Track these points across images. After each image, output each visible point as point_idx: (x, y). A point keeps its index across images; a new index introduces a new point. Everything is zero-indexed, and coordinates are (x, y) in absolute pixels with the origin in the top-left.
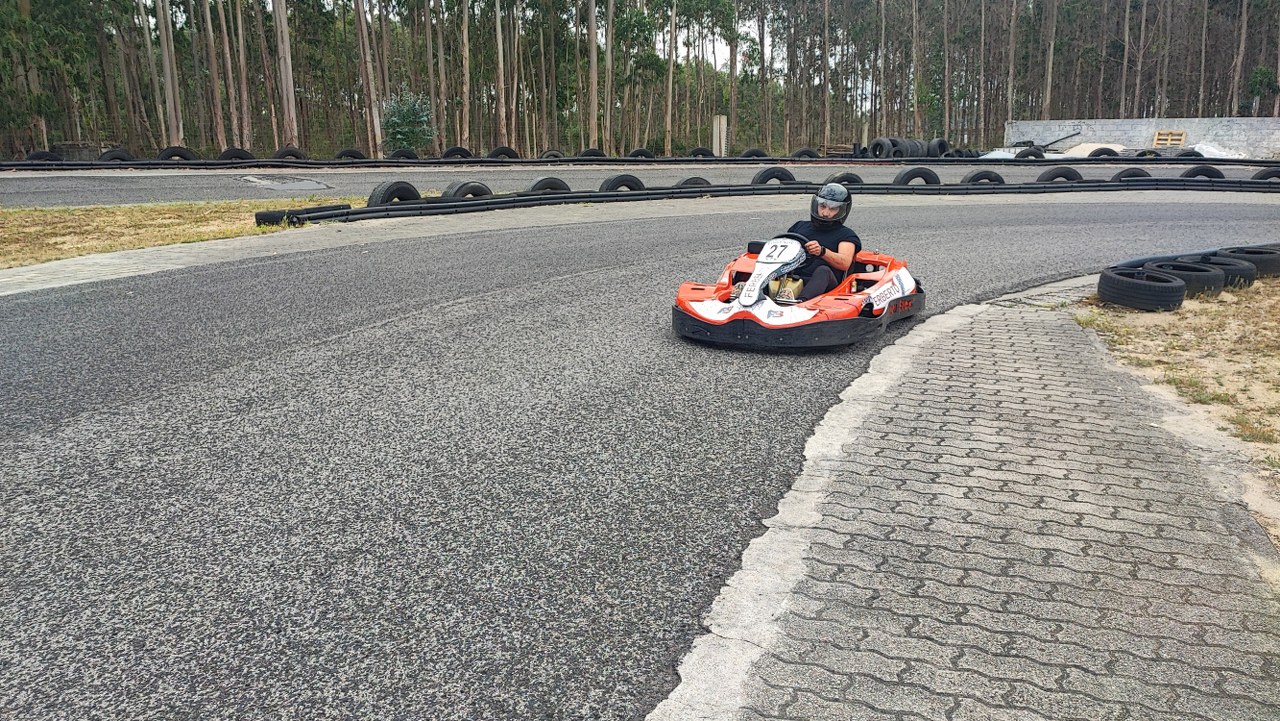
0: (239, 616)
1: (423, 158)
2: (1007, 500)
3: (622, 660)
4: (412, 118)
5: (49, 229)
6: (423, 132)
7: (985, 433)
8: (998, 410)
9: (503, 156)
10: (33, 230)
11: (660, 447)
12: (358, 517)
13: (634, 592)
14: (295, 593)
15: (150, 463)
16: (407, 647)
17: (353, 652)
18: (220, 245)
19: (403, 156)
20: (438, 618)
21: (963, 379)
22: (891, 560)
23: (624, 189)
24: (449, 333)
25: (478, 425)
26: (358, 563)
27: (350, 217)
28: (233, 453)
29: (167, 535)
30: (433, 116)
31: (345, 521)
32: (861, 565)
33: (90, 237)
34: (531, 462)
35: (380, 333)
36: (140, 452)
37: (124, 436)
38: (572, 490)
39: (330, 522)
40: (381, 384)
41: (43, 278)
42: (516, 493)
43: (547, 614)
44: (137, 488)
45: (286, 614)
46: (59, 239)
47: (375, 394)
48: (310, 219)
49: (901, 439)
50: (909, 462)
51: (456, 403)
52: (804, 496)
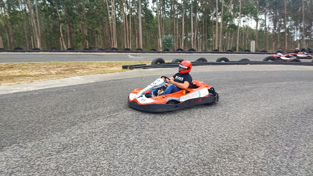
1: (171, 51)
6: (172, 44)
9: (192, 51)
19: (166, 50)
30: (175, 40)
48: (135, 68)
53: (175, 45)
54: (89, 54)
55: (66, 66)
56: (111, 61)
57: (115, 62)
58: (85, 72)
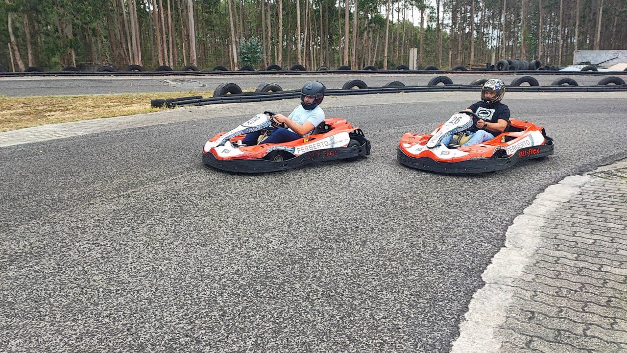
1: (257, 70)
6: (258, 57)
9: (298, 69)
19: (246, 70)
23: (356, 88)
27: (202, 103)
30: (264, 49)
53: (265, 58)
54: (78, 80)
55: (23, 105)
56: (127, 94)
57: (136, 94)
58: (68, 116)
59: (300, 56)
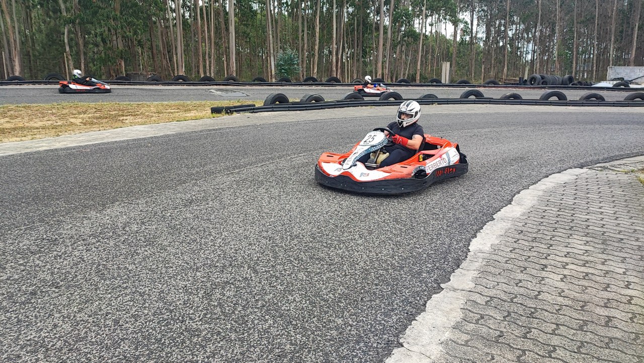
0: (166, 311)
1: (294, 82)
2: (587, 284)
3: (353, 357)
4: (290, 61)
5: (121, 113)
6: (295, 69)
7: (578, 244)
8: (587, 231)
9: (333, 82)
10: (114, 113)
11: (390, 239)
12: (231, 265)
13: (364, 319)
14: (193, 302)
15: (141, 229)
16: (242, 337)
17: (215, 337)
18: (193, 123)
19: (284, 81)
20: (261, 323)
21: (567, 211)
22: (513, 315)
23: (392, 99)
24: (292, 171)
25: (298, 220)
26: (226, 289)
27: (255, 111)
28: (179, 227)
29: (141, 267)
30: (300, 61)
31: (224, 266)
32: (495, 316)
33: (138, 117)
34: (321, 242)
35: (259, 170)
36: (138, 223)
37: (132, 215)
38: (340, 259)
39: (217, 266)
40: (255, 196)
41: (113, 136)
42: (311, 258)
43: (316, 327)
44: (132, 241)
45: (188, 313)
46: (125, 118)
47: (251, 201)
48: (236, 111)
49: (526, 243)
50: (529, 257)
51: (289, 208)
52: (465, 272)
53: (301, 70)
59: (334, 69)
